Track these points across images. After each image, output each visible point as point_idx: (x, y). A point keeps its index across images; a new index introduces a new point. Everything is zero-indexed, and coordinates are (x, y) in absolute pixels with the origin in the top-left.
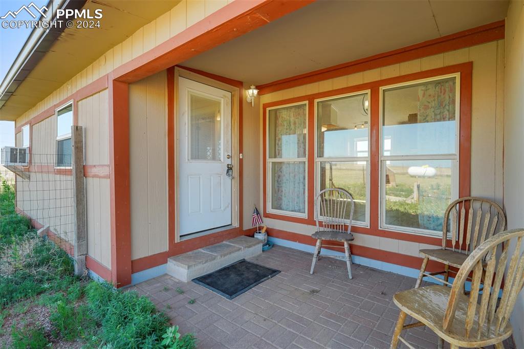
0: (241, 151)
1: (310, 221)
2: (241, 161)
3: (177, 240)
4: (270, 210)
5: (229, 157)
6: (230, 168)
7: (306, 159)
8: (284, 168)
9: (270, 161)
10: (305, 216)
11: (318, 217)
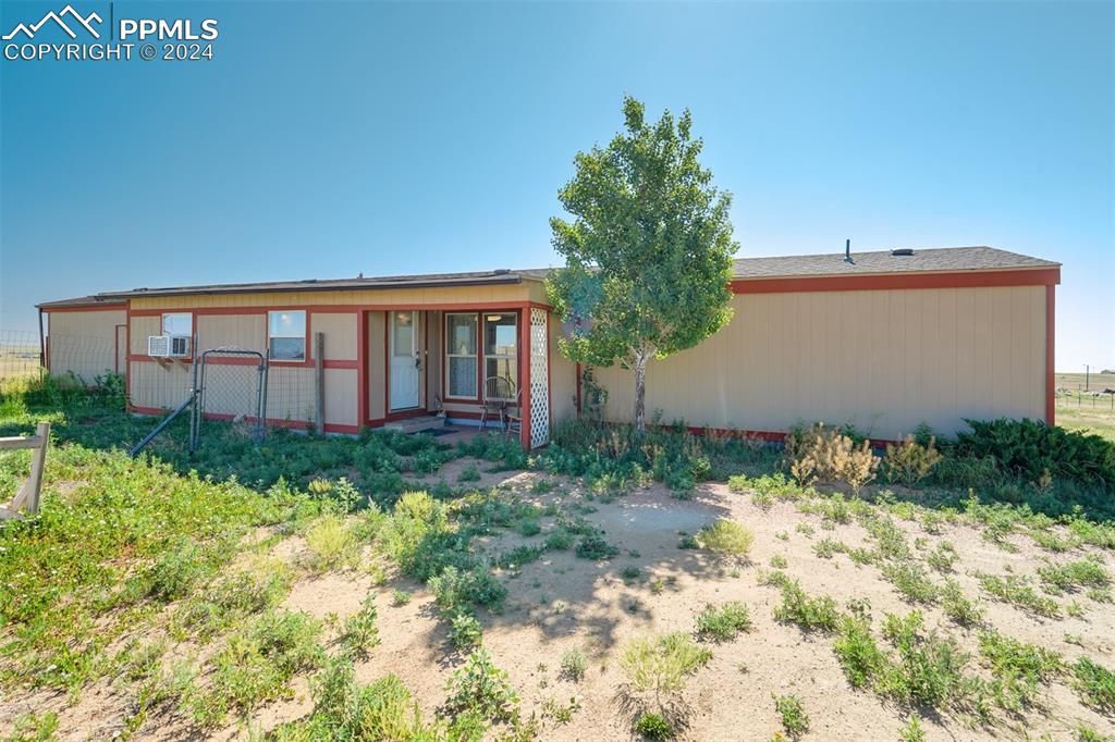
0: (426, 349)
1: (479, 402)
2: (426, 356)
3: (389, 412)
4: (448, 396)
5: (418, 353)
6: (418, 362)
7: (476, 356)
8: (459, 363)
9: (448, 356)
10: (476, 398)
11: (486, 398)
